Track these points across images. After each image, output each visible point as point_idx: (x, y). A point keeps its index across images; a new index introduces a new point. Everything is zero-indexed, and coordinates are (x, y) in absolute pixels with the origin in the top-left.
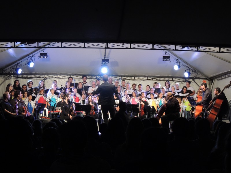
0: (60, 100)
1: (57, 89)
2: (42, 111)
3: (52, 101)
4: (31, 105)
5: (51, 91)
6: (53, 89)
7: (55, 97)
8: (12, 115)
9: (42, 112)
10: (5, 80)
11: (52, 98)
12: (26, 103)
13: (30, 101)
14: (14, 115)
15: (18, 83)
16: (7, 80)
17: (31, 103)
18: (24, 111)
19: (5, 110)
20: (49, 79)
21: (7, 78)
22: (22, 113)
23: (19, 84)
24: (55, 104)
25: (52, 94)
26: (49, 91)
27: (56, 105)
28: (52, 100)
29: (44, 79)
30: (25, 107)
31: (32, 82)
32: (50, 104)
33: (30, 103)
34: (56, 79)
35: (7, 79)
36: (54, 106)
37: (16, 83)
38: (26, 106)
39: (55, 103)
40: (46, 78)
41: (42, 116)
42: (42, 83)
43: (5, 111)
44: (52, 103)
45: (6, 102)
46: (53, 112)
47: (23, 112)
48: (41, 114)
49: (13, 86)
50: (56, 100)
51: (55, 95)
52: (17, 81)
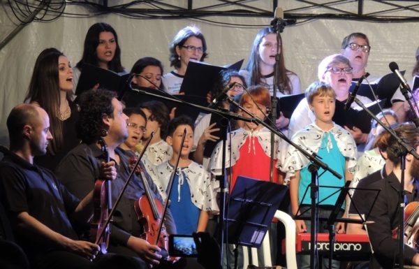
0: (375, 161)
1: (359, 89)
2: (260, 229)
3: (326, 168)
4: (186, 187)
5: (311, 100)
6: (324, 88)
7: (344, 140)
8: (67, 248)
9: (256, 236)
10: (24, 24)
11: (321, 149)
12: (160, 179)
13: (182, 162)
14: (80, 253)
15: (113, 47)
16: (34, 24)
17: (191, 176)
18: (140, 228)
19: (25, 215)
20: (307, 27)
21: (37, 11)
22: (134, 240)
23: (118, 51)
24: (345, 191)
25: (318, 119)
26: (304, 103)
27: (352, 192)
28: (325, 161)
29: (273, 23)
30: (153, 201)
31: (200, 37)
32: (314, 189)
33: (181, 179)
34: (360, 26)
35: (33, 19)
36: (341, 200)
37: (101, 48)
38: (159, 199)
39: (342, 183)
40: (286, 15)
41: (256, 263)
42: (267, 45)
43: (22, 221)
44: (325, 179)
45: (25, 165)
46: (332, 236)
47: (140, 233)
48: (254, 250)
49: (79, 66)
50: (351, 164)
51: (336, 127)
52: (105, 36)
